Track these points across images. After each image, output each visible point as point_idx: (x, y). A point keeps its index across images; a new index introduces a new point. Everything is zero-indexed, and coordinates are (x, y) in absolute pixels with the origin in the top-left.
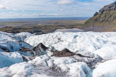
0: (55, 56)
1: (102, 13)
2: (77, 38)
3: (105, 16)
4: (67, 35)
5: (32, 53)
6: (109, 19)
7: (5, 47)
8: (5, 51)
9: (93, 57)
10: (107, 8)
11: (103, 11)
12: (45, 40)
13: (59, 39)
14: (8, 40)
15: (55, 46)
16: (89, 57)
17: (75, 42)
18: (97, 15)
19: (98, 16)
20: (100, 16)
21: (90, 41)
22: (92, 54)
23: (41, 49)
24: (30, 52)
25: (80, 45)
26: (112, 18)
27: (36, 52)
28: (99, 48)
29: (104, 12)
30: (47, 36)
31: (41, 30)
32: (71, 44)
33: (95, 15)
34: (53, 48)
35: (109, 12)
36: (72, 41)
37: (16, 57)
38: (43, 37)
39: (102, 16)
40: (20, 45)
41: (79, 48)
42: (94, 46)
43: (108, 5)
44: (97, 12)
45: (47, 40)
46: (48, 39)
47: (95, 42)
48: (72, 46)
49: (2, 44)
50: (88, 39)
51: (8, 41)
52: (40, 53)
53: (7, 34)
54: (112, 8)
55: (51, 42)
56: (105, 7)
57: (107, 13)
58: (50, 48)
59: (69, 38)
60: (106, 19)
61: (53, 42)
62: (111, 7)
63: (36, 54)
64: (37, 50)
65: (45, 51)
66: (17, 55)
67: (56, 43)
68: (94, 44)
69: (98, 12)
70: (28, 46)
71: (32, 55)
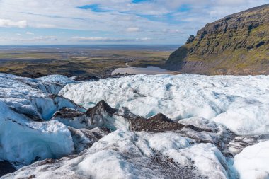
0: (145, 130)
1: (202, 37)
2: (173, 89)
3: (208, 44)
4: (149, 82)
5: (84, 121)
6: (215, 49)
7: (31, 110)
8: (32, 118)
9: (216, 131)
10: (210, 27)
11: (205, 33)
12: (107, 94)
13: (135, 91)
14: (30, 94)
15: (130, 106)
16: (210, 131)
17: (171, 98)
18: (193, 40)
19: (195, 43)
20: (199, 43)
21: (201, 97)
22: (212, 124)
23: (103, 113)
24: (80, 118)
25: (183, 106)
26: (221, 47)
27: (92, 119)
28: (222, 112)
29: (206, 36)
30: (109, 85)
31: (84, 69)
32: (162, 103)
33: (189, 41)
34: (126, 110)
35: (214, 36)
36: (163, 97)
37: (58, 131)
38: (100, 87)
39: (202, 43)
40: (55, 103)
41: (182, 111)
42: (213, 108)
43: (213, 23)
44: (192, 36)
45: (110, 93)
46: (113, 91)
47: (212, 98)
48: (167, 106)
49: (23, 103)
50: (195, 93)
51: (30, 97)
52: (101, 120)
53: (21, 80)
54: (220, 28)
55: (119, 98)
56: (208, 25)
57: (211, 37)
58: (121, 111)
59: (156, 89)
60: (210, 49)
61: (124, 98)
62: (218, 26)
63: (92, 122)
64: (95, 114)
65: (111, 116)
66: (59, 126)
67: (131, 100)
68: (211, 103)
69: (195, 35)
70: (71, 105)
71: (84, 125)
